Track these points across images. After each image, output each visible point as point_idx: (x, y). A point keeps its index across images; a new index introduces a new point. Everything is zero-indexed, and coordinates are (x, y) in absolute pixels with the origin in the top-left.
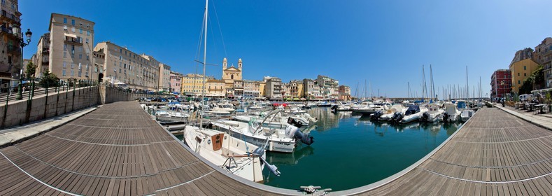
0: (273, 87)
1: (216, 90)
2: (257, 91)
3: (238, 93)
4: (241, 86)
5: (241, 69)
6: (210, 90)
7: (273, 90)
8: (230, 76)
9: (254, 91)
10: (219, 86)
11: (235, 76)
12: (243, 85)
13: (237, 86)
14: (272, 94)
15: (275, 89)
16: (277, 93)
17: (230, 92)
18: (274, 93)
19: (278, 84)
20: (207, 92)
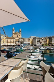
0: (37, 40)
1: (11, 42)
2: (29, 42)
3: (21, 43)
4: (22, 40)
5: (21, 33)
6: (8, 42)
7: (37, 42)
8: (16, 36)
9: (28, 42)
10: (12, 40)
11: (18, 36)
12: (23, 40)
13: (21, 41)
14: (37, 43)
15: (38, 41)
16: (39, 43)
17: (18, 43)
18: (38, 43)
19: (39, 39)
20: (6, 43)
